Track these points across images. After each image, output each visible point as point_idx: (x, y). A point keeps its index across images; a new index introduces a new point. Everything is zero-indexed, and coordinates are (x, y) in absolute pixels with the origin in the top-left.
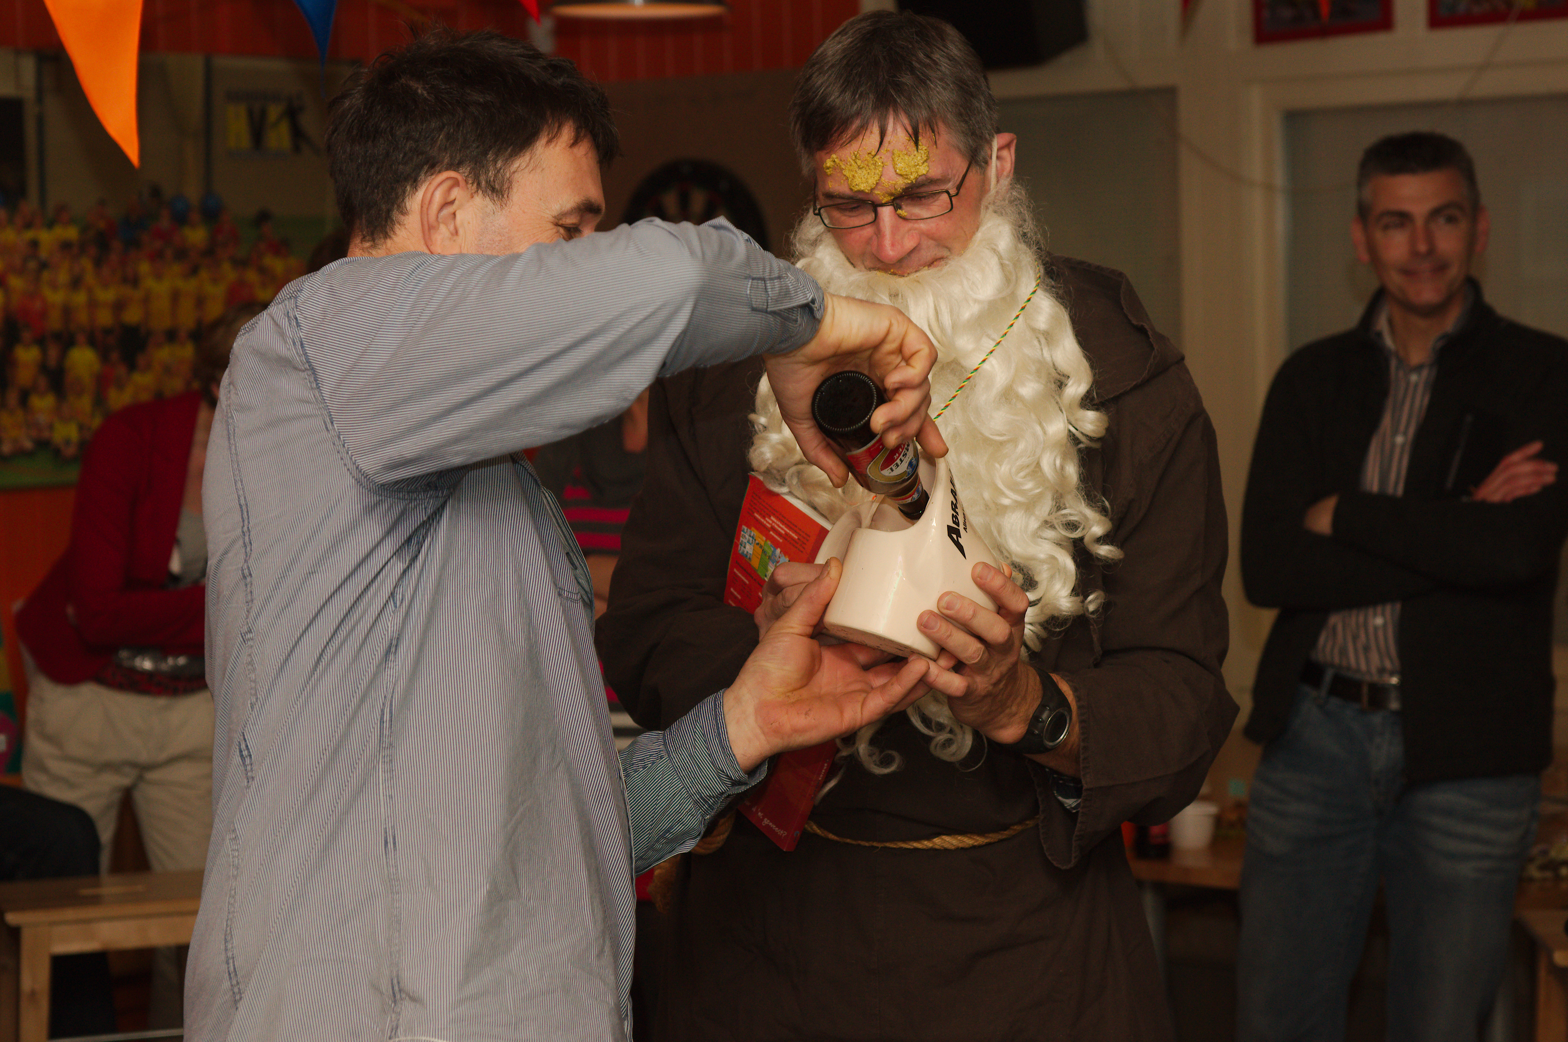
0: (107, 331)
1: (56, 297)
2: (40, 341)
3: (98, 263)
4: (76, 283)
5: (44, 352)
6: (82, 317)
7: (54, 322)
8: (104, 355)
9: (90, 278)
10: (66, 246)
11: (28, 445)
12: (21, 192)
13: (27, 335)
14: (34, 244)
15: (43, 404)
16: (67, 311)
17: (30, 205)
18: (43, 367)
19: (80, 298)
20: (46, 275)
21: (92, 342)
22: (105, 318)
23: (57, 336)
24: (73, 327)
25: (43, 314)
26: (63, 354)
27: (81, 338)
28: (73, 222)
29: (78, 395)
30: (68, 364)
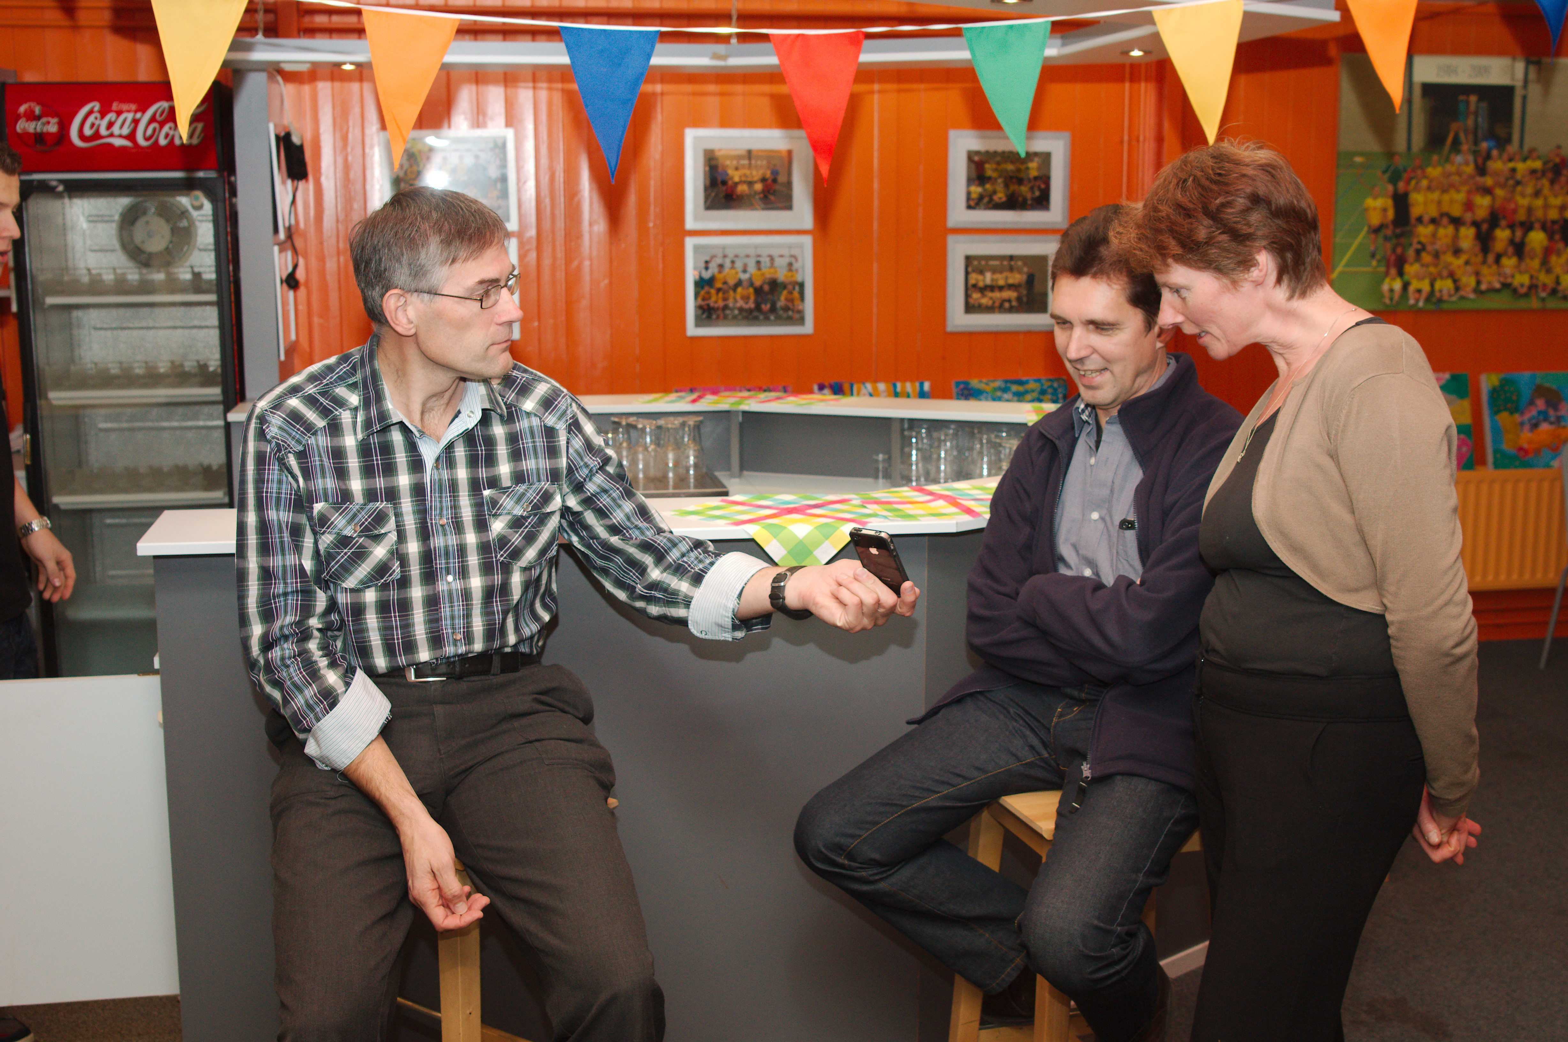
0: (1554, 222)
1: (1523, 202)
2: (1511, 226)
3: (1552, 182)
4: (1537, 194)
5: (1513, 232)
6: (1539, 214)
7: (1521, 216)
8: (1551, 237)
9: (1546, 191)
10: (1533, 172)
11: (1497, 285)
12: (1508, 140)
13: (1503, 223)
14: (1513, 170)
15: (1509, 263)
16: (1530, 210)
17: (1513, 148)
18: (1512, 242)
19: (1539, 202)
20: (1519, 188)
21: (1544, 228)
22: (1553, 215)
23: (1522, 224)
24: (1533, 219)
25: (1515, 211)
26: (1525, 234)
27: (1537, 225)
28: (1539, 158)
29: (1532, 258)
30: (1527, 240)
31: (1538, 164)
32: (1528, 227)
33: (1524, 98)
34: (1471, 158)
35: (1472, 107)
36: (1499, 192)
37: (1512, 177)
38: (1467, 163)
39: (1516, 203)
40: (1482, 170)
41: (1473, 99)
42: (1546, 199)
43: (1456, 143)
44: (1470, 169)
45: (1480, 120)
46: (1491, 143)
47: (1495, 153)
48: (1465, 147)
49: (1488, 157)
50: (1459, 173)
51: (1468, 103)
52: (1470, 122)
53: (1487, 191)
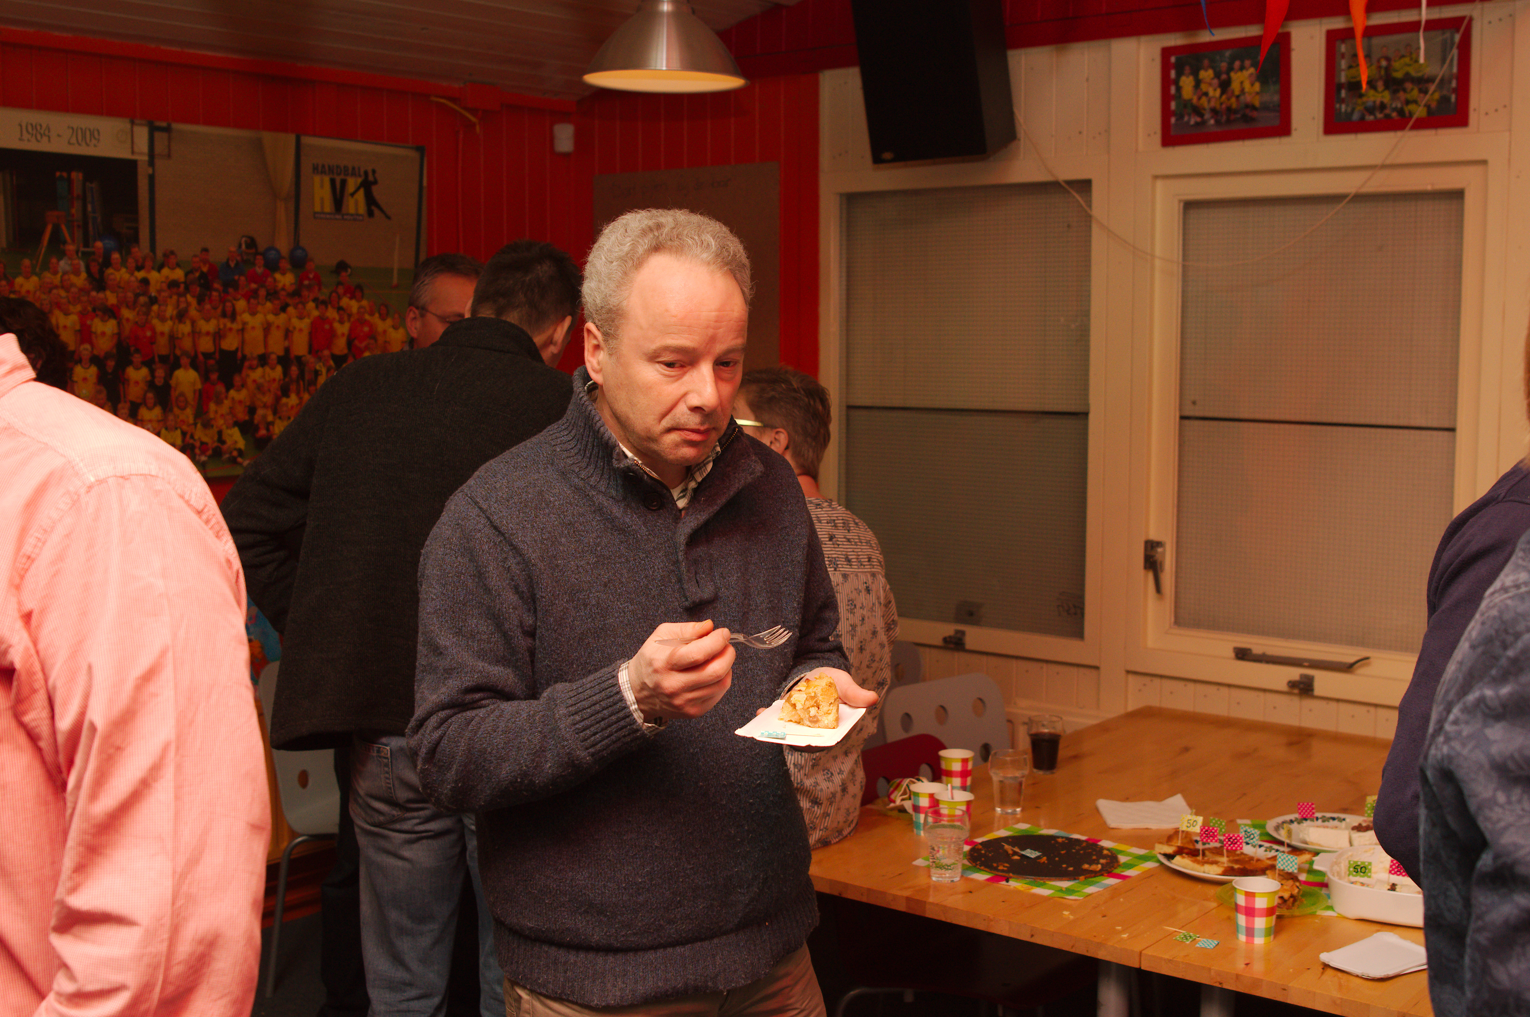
0: (207, 356)
1: (164, 327)
4: (181, 316)
7: (162, 347)
10: (173, 284)
12: (134, 238)
14: (145, 282)
16: (173, 338)
17: (143, 249)
19: (185, 328)
20: (155, 308)
21: (194, 365)
22: (206, 345)
23: (163, 359)
24: (178, 352)
25: (152, 340)
26: (170, 374)
27: (185, 361)
28: (178, 265)
29: (183, 409)
30: (173, 382)
31: (178, 274)
32: (172, 363)
33: (152, 178)
34: (82, 264)
35: (77, 190)
36: (126, 313)
37: (145, 293)
38: (77, 273)
39: (153, 330)
40: (99, 283)
41: (77, 176)
42: (193, 323)
43: (56, 240)
44: (80, 280)
45: (89, 208)
46: (110, 243)
47: (116, 256)
48: (71, 248)
49: (107, 263)
50: (65, 286)
51: (70, 181)
52: (76, 210)
53: (112, 312)
